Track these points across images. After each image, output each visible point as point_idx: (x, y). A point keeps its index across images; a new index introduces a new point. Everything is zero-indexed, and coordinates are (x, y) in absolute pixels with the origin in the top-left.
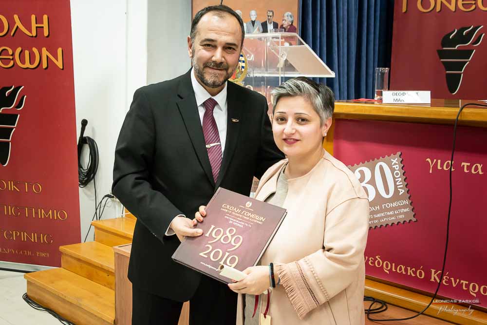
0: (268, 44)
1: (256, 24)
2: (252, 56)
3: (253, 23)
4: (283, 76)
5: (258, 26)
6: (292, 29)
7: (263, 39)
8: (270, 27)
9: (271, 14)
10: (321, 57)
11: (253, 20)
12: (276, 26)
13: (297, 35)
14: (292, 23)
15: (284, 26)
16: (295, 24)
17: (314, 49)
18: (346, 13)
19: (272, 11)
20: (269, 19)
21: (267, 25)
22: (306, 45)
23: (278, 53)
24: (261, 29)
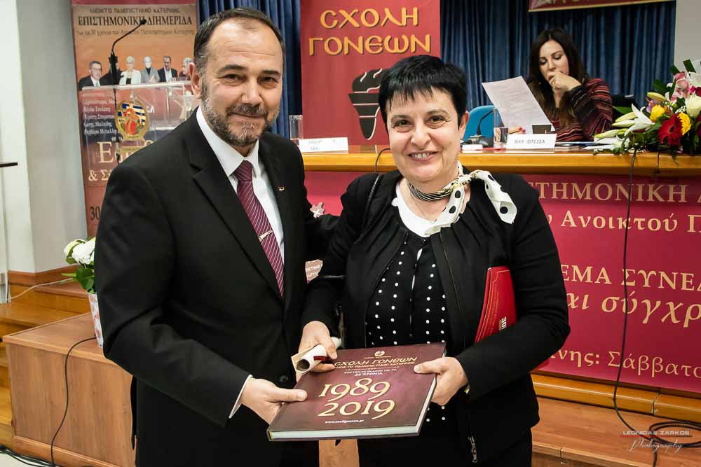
11: (148, 67)
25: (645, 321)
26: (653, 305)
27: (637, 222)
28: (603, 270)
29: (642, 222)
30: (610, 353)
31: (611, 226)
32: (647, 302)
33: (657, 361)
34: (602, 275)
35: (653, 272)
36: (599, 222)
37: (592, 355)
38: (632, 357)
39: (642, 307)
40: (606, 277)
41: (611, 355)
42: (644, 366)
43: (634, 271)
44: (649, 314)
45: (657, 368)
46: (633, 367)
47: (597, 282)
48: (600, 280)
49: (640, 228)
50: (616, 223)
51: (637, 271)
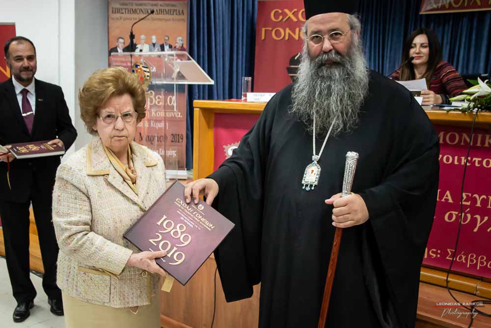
0: (166, 59)
1: (156, 45)
2: (154, 68)
3: (154, 45)
4: (177, 83)
5: (158, 47)
6: (182, 49)
7: (162, 56)
8: (167, 48)
9: (167, 38)
10: (204, 69)
11: (154, 42)
12: (171, 47)
13: (186, 53)
14: (183, 45)
15: (177, 47)
16: (185, 46)
17: (199, 63)
18: (221, 39)
19: (167, 36)
20: (166, 43)
21: (164, 46)
22: (193, 61)
23: (173, 66)
24: (160, 49)
25: (476, 230)
26: (482, 219)
27: (475, 161)
28: (448, 193)
29: (479, 161)
30: (449, 250)
31: (456, 163)
32: (478, 217)
33: (482, 258)
34: (447, 196)
35: (484, 197)
36: (448, 159)
37: (435, 250)
38: (464, 254)
39: (474, 221)
40: (450, 198)
41: (449, 251)
42: (472, 261)
43: (470, 195)
44: (478, 225)
45: (482, 263)
46: (464, 261)
47: (443, 200)
48: (445, 199)
49: (477, 165)
50: (459, 160)
51: (472, 195)
